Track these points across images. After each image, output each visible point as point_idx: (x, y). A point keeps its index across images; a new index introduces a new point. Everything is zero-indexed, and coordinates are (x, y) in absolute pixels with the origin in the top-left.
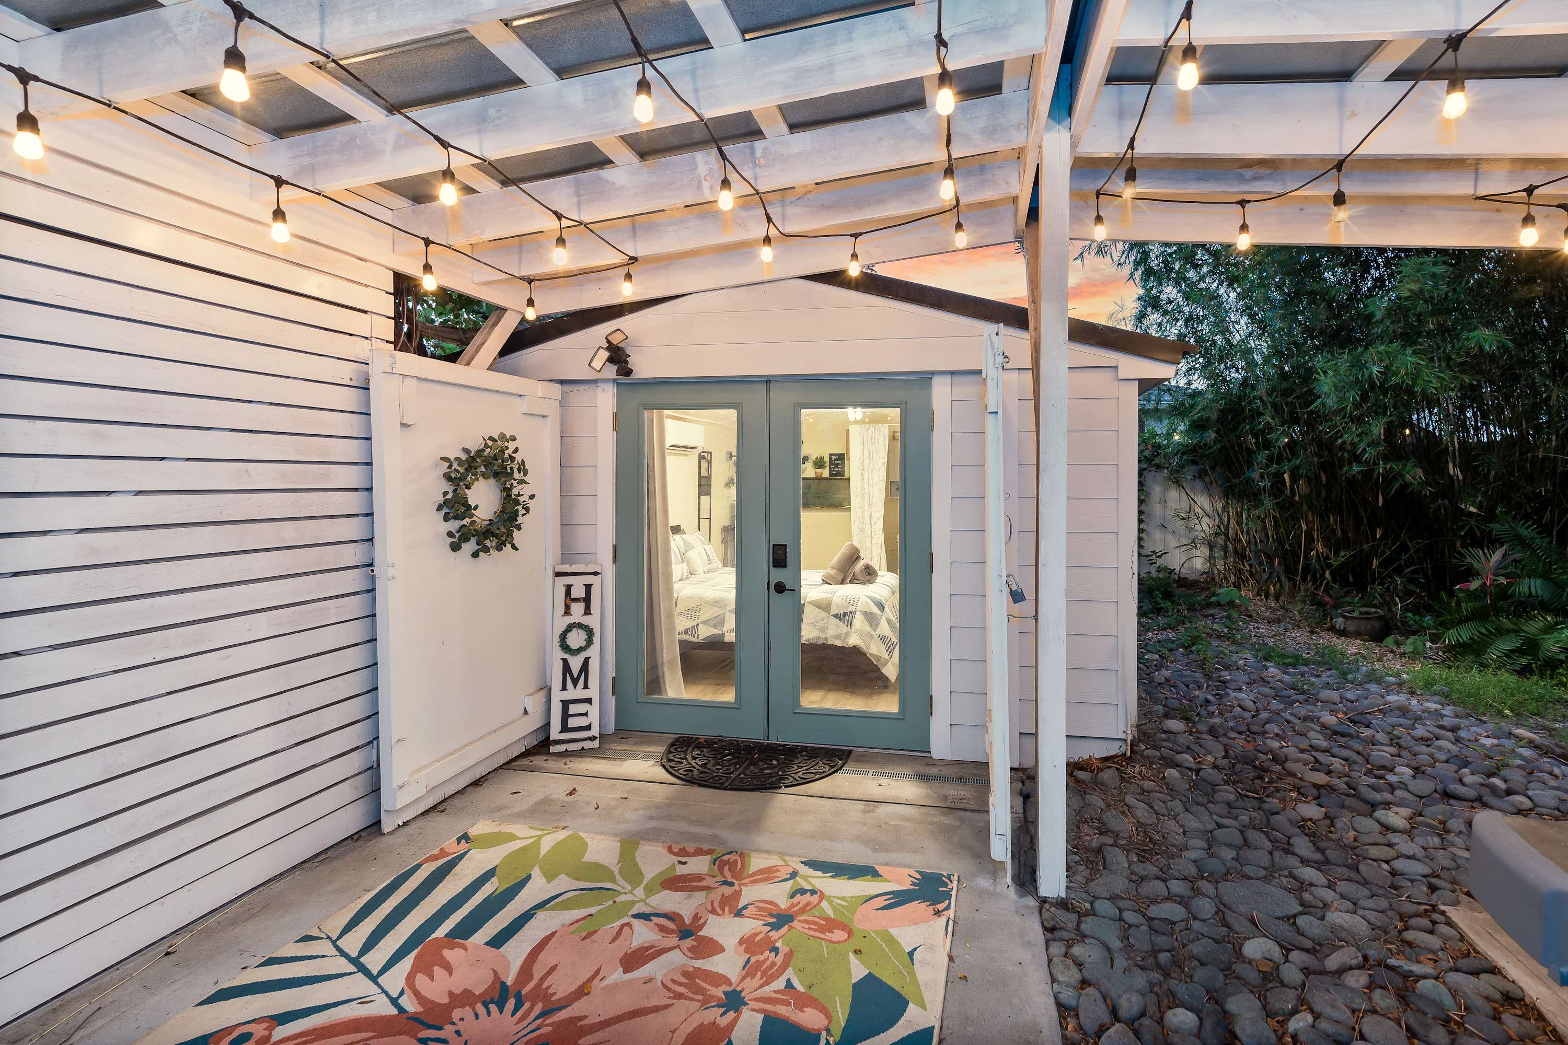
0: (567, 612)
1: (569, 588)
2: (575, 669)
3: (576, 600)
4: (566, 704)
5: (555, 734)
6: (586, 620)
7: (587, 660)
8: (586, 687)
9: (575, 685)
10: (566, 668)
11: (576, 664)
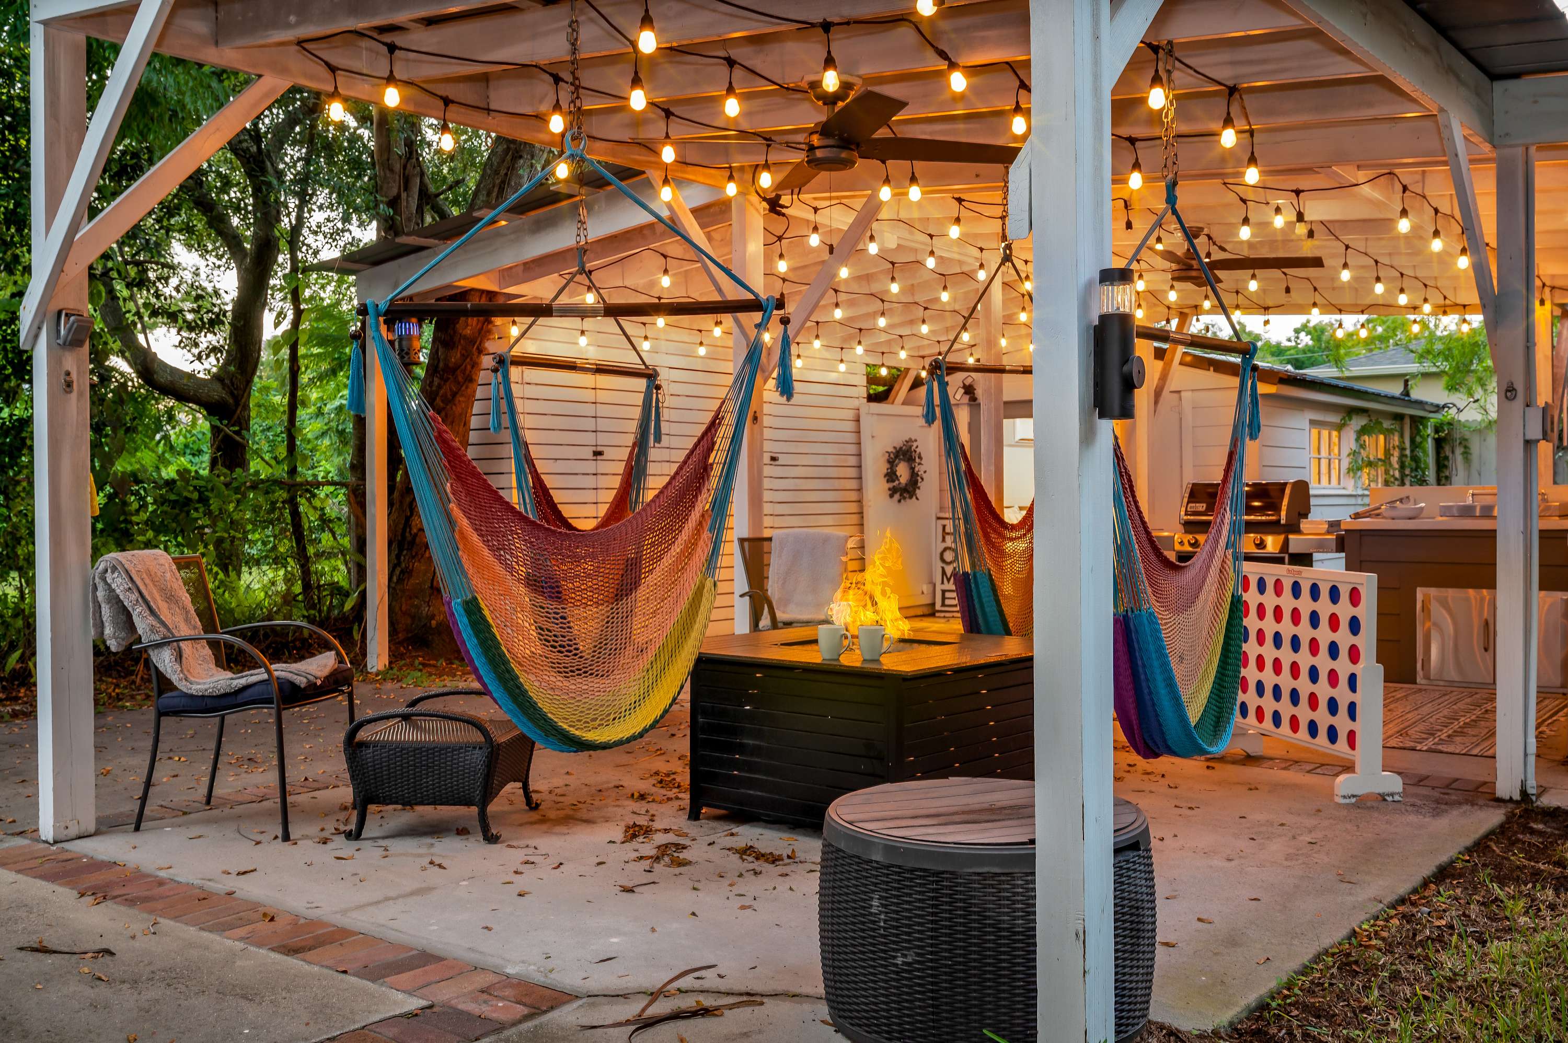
0: (944, 540)
1: (944, 527)
2: (948, 573)
3: (949, 534)
4: (944, 592)
5: (938, 606)
7: (955, 568)
9: (948, 582)
10: (944, 572)
11: (949, 570)
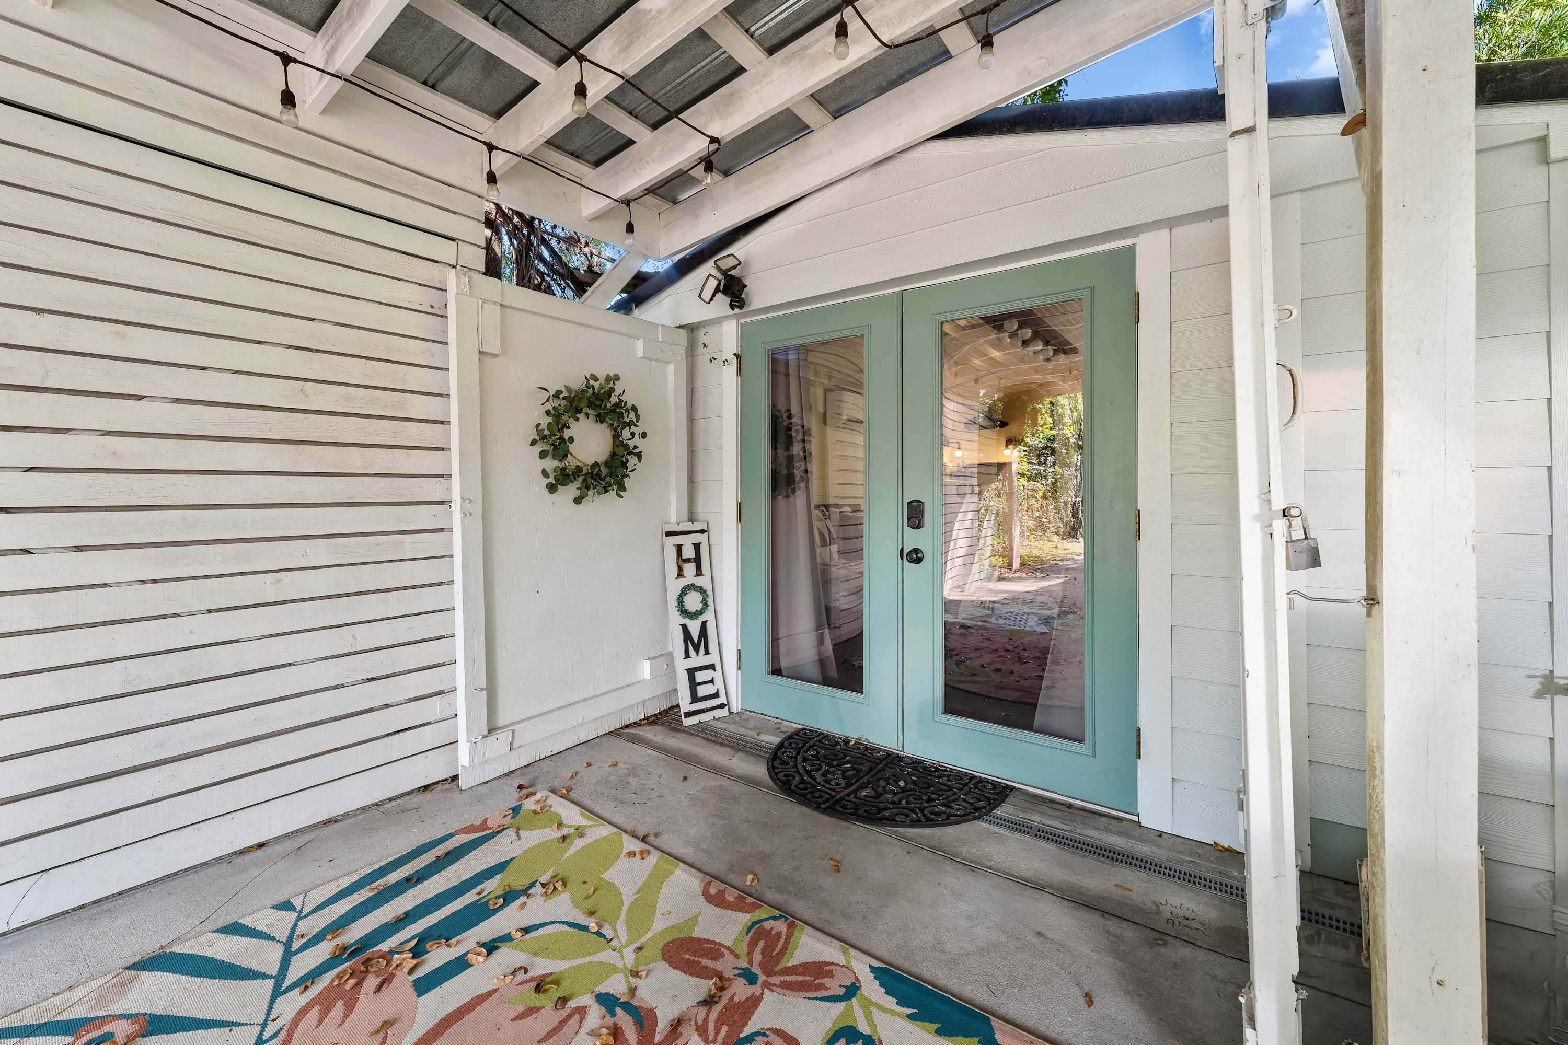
0: (680, 575)
1: (679, 548)
2: (695, 635)
3: (688, 561)
4: (691, 672)
5: (685, 705)
6: (699, 581)
7: (704, 624)
8: (707, 652)
9: (697, 651)
10: (687, 635)
11: (694, 628)
